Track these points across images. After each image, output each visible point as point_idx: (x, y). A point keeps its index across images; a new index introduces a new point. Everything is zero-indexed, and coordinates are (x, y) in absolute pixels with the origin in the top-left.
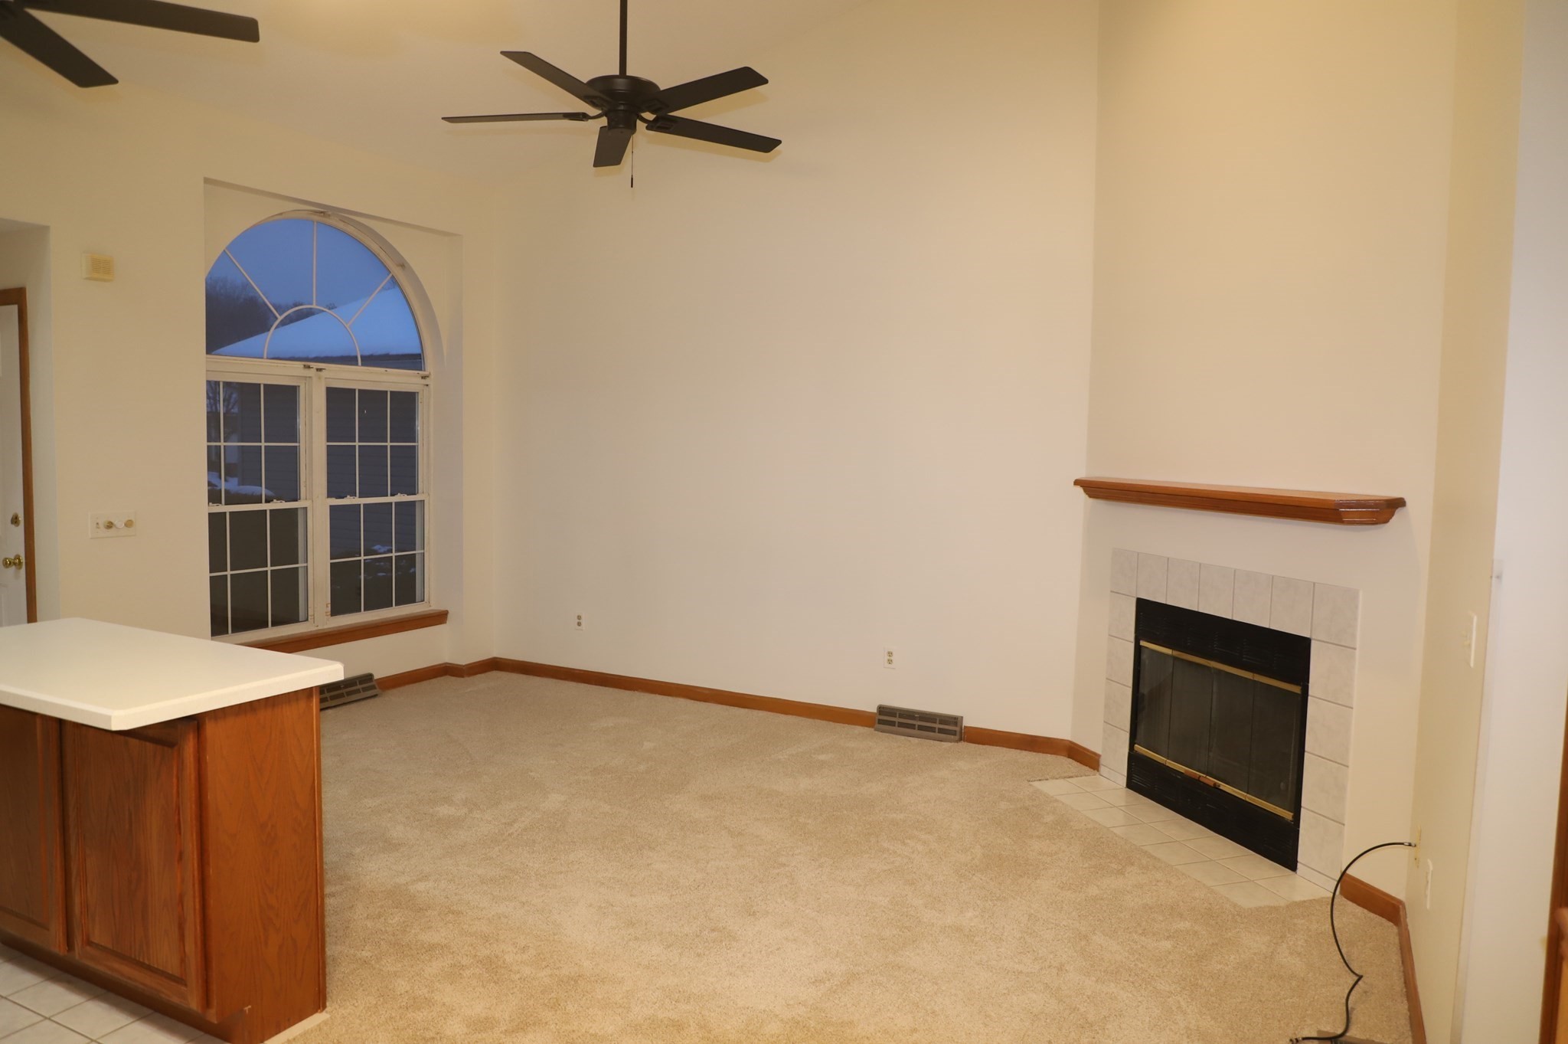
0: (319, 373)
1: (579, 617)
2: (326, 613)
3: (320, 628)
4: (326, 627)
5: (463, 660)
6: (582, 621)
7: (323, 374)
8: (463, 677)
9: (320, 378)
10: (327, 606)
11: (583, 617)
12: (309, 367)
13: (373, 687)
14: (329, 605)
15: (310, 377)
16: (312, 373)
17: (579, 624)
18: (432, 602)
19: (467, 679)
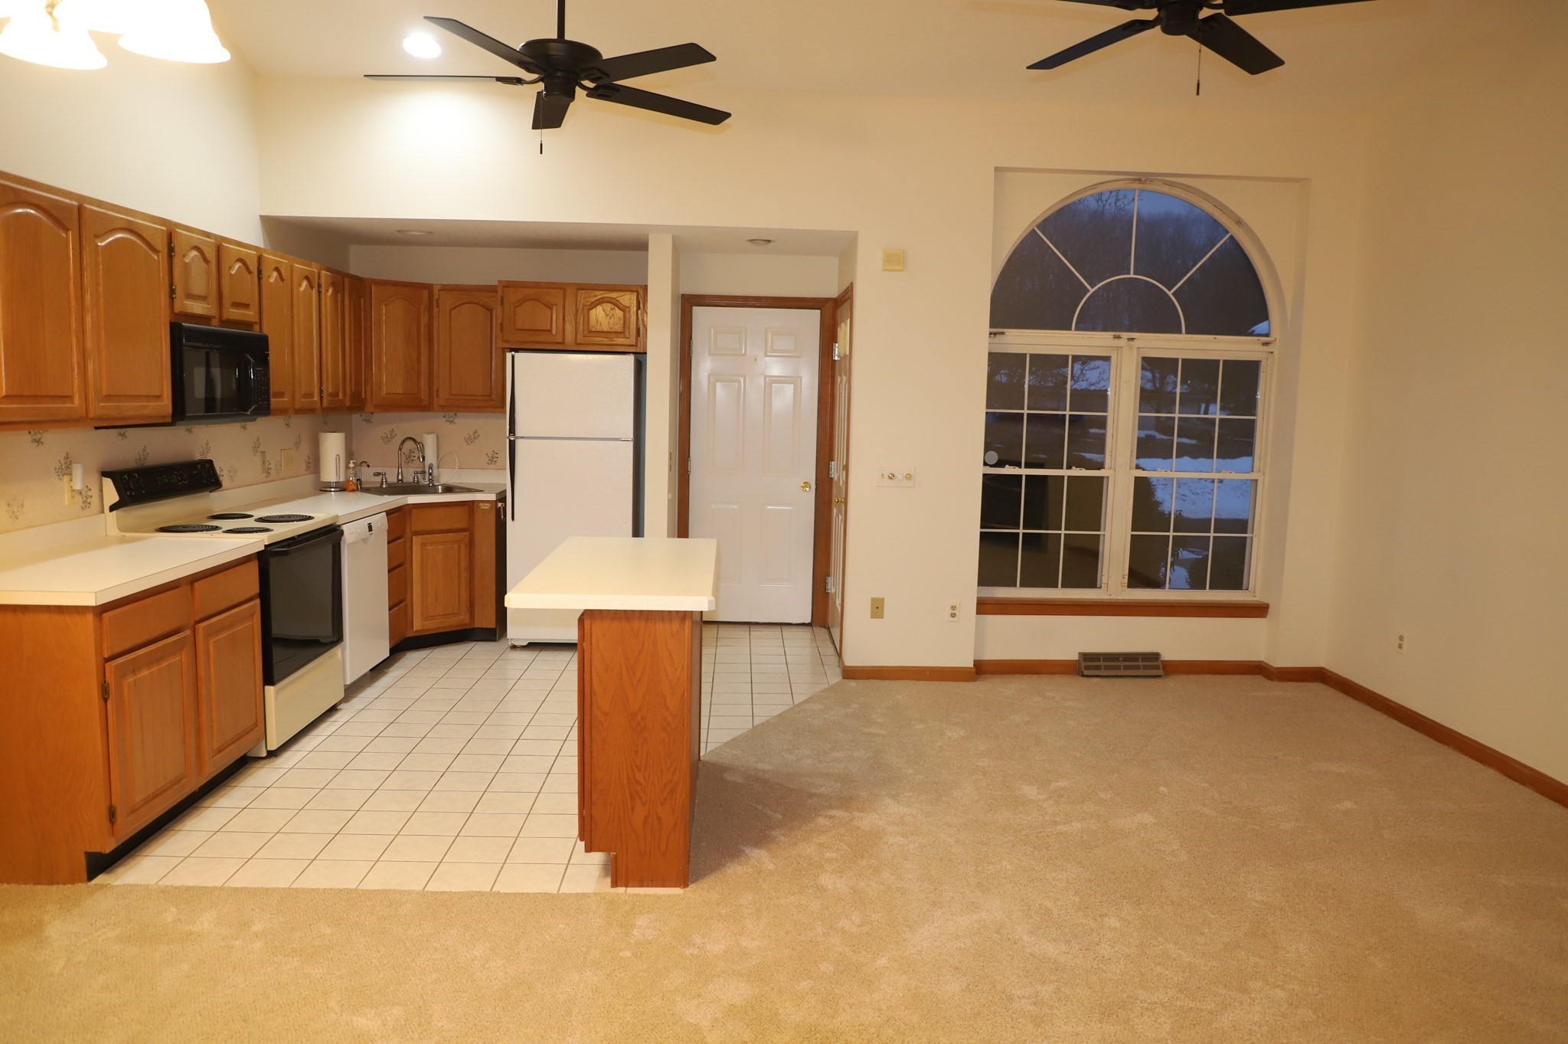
0: (1131, 343)
1: (1401, 638)
2: (1122, 583)
3: (1114, 597)
4: (1120, 597)
5: (1279, 662)
6: (1405, 644)
7: (1135, 344)
8: (1272, 680)
9: (1131, 348)
10: (1123, 578)
11: (1405, 640)
12: (1119, 337)
13: (1157, 668)
14: (1127, 577)
15: (1121, 347)
16: (1122, 342)
17: (1400, 646)
18: (1257, 594)
19: (1276, 684)
